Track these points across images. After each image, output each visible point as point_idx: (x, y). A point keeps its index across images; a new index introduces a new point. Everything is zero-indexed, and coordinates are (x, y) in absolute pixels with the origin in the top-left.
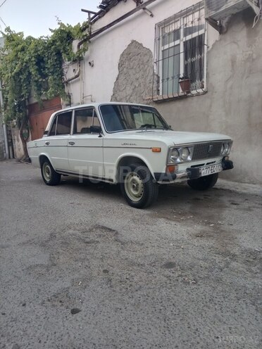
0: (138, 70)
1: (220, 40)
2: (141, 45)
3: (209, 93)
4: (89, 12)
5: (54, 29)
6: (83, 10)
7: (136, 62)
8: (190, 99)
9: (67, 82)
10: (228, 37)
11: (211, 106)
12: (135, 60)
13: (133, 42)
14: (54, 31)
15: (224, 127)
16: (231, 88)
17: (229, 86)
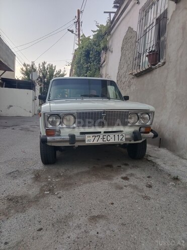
0: (130, 50)
1: (176, 10)
2: (132, 29)
3: (167, 64)
4: (110, 13)
5: (96, 30)
6: (105, 12)
7: (129, 44)
8: (154, 72)
9: (101, 66)
10: (181, 4)
11: (167, 77)
12: (129, 42)
13: (129, 28)
14: (95, 32)
15: (175, 97)
16: (181, 56)
17: (179, 55)
